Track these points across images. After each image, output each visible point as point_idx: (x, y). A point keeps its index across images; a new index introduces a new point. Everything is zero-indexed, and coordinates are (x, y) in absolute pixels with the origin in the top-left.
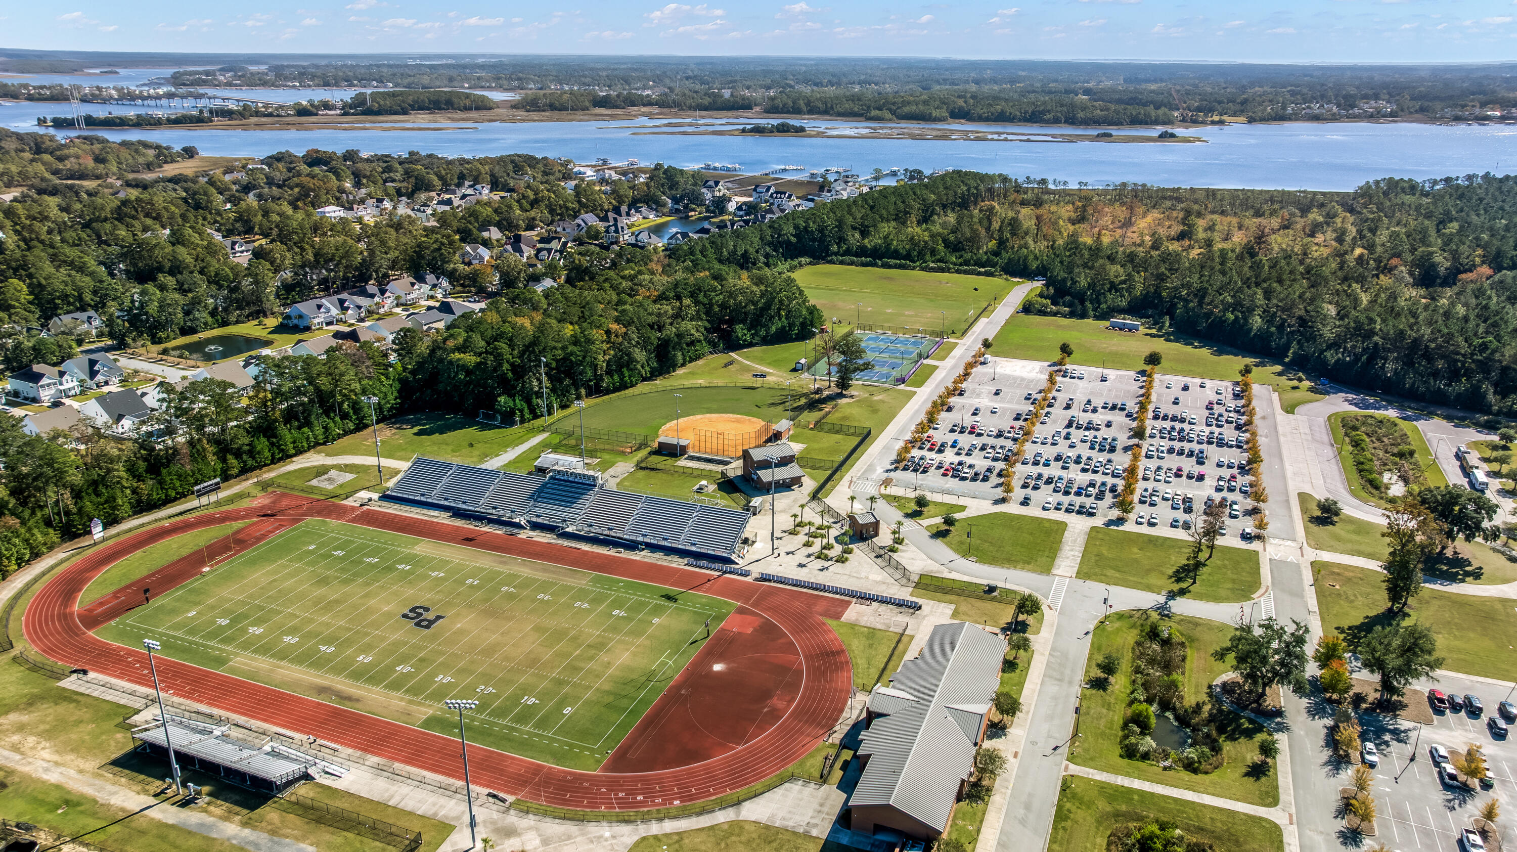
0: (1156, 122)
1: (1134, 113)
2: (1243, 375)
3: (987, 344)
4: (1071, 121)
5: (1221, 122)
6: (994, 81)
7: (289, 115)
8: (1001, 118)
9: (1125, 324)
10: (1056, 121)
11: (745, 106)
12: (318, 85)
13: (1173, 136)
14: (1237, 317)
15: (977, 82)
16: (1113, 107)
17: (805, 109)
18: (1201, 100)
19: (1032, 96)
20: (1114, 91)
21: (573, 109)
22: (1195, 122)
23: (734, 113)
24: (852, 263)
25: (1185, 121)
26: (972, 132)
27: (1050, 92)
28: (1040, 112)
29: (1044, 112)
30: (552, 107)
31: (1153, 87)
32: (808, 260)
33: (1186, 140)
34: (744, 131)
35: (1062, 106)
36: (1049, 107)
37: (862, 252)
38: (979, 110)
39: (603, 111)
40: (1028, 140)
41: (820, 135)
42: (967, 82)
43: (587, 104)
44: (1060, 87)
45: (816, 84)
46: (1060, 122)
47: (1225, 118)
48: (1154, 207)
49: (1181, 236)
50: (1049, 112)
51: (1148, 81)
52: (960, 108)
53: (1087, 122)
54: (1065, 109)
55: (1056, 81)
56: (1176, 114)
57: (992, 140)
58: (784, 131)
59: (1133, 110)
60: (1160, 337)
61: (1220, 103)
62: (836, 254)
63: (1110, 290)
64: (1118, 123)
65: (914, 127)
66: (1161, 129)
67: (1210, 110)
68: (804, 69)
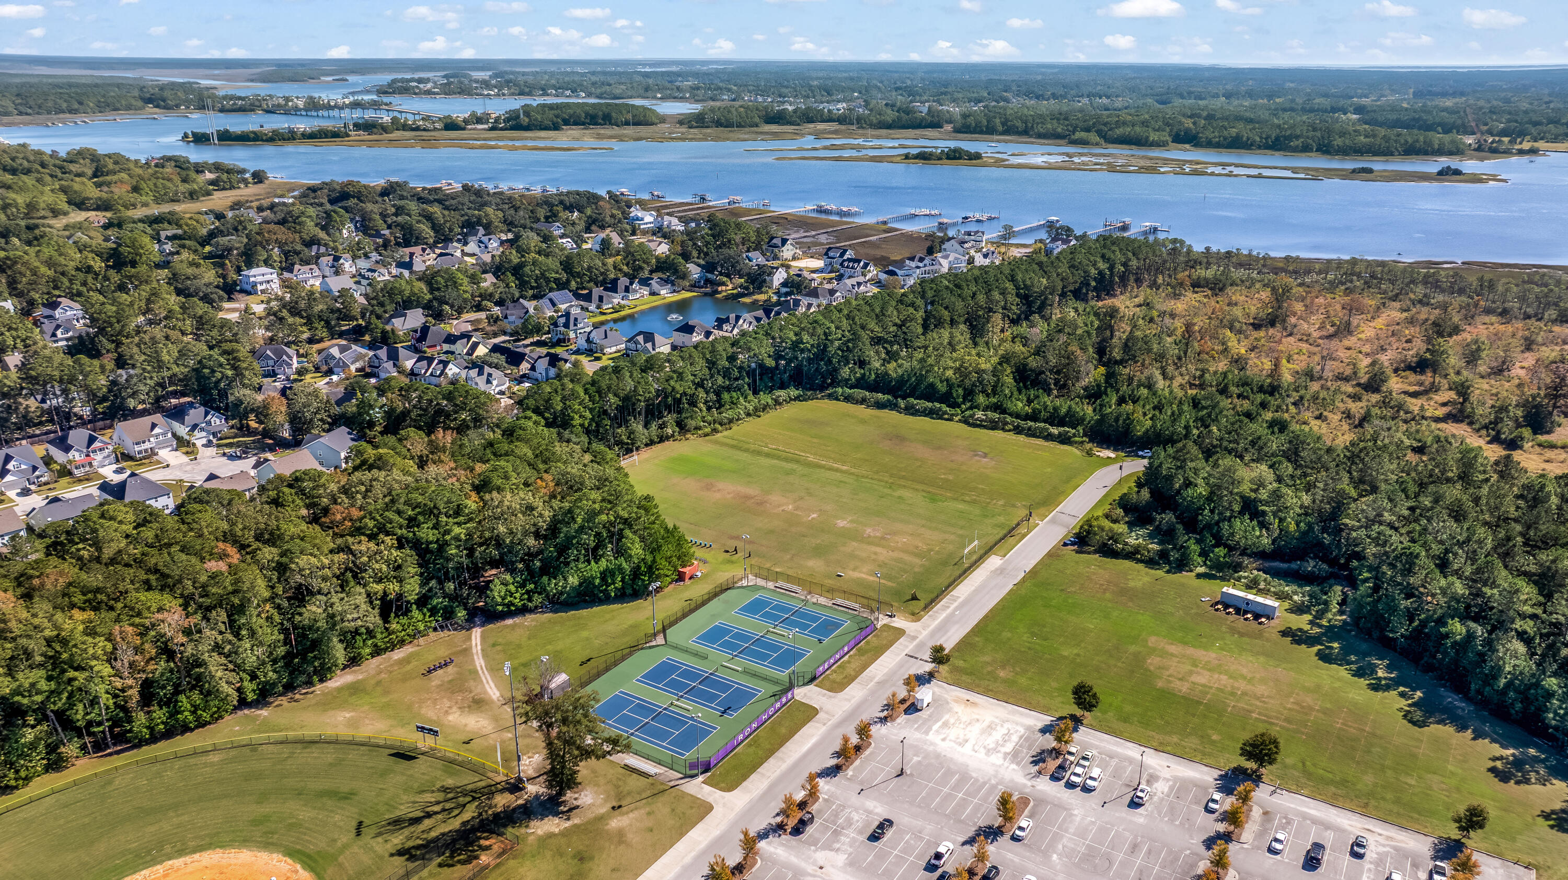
0: (1440, 152)
1: (1410, 140)
2: (1461, 828)
3: (939, 656)
4: (1325, 149)
5: (1533, 151)
6: (1250, 94)
7: (435, 129)
8: (1236, 144)
9: (1248, 602)
10: (1306, 149)
11: (933, 123)
12: (513, 94)
13: (1457, 172)
14: (1470, 636)
15: (1228, 96)
16: (1382, 132)
17: (1000, 128)
18: (1509, 121)
19: (1286, 115)
20: (1394, 108)
21: (740, 126)
22: (1494, 151)
23: (918, 132)
24: (863, 401)
25: (1483, 151)
26: (1190, 162)
27: (1312, 111)
28: (1286, 138)
29: (1289, 138)
30: (718, 124)
31: (1449, 103)
32: (794, 392)
33: (1476, 179)
34: (907, 157)
35: (1314, 130)
36: (1298, 132)
37: (881, 384)
38: (1209, 134)
39: (774, 128)
40: (1260, 176)
41: (999, 163)
42: (1216, 96)
43: (757, 120)
44: (1325, 102)
45: (1038, 97)
46: (1311, 150)
47: (1541, 145)
48: (1395, 298)
49: (1420, 366)
50: (1297, 137)
51: (1444, 94)
52: (1187, 131)
53: (1345, 152)
54: (1318, 134)
55: (1326, 95)
56: (1470, 140)
57: (1212, 174)
58: (955, 158)
59: (1407, 136)
60: (1310, 641)
61: (1536, 124)
62: (846, 383)
63: (1242, 513)
64: (1385, 152)
65: (1120, 154)
66: (1444, 161)
67: (1517, 133)
68: (1039, 77)
